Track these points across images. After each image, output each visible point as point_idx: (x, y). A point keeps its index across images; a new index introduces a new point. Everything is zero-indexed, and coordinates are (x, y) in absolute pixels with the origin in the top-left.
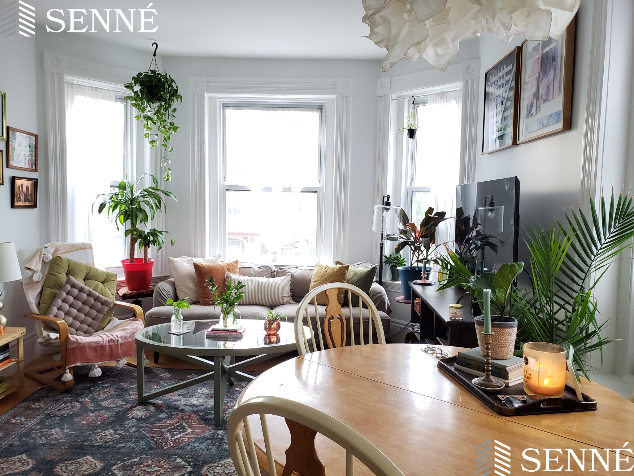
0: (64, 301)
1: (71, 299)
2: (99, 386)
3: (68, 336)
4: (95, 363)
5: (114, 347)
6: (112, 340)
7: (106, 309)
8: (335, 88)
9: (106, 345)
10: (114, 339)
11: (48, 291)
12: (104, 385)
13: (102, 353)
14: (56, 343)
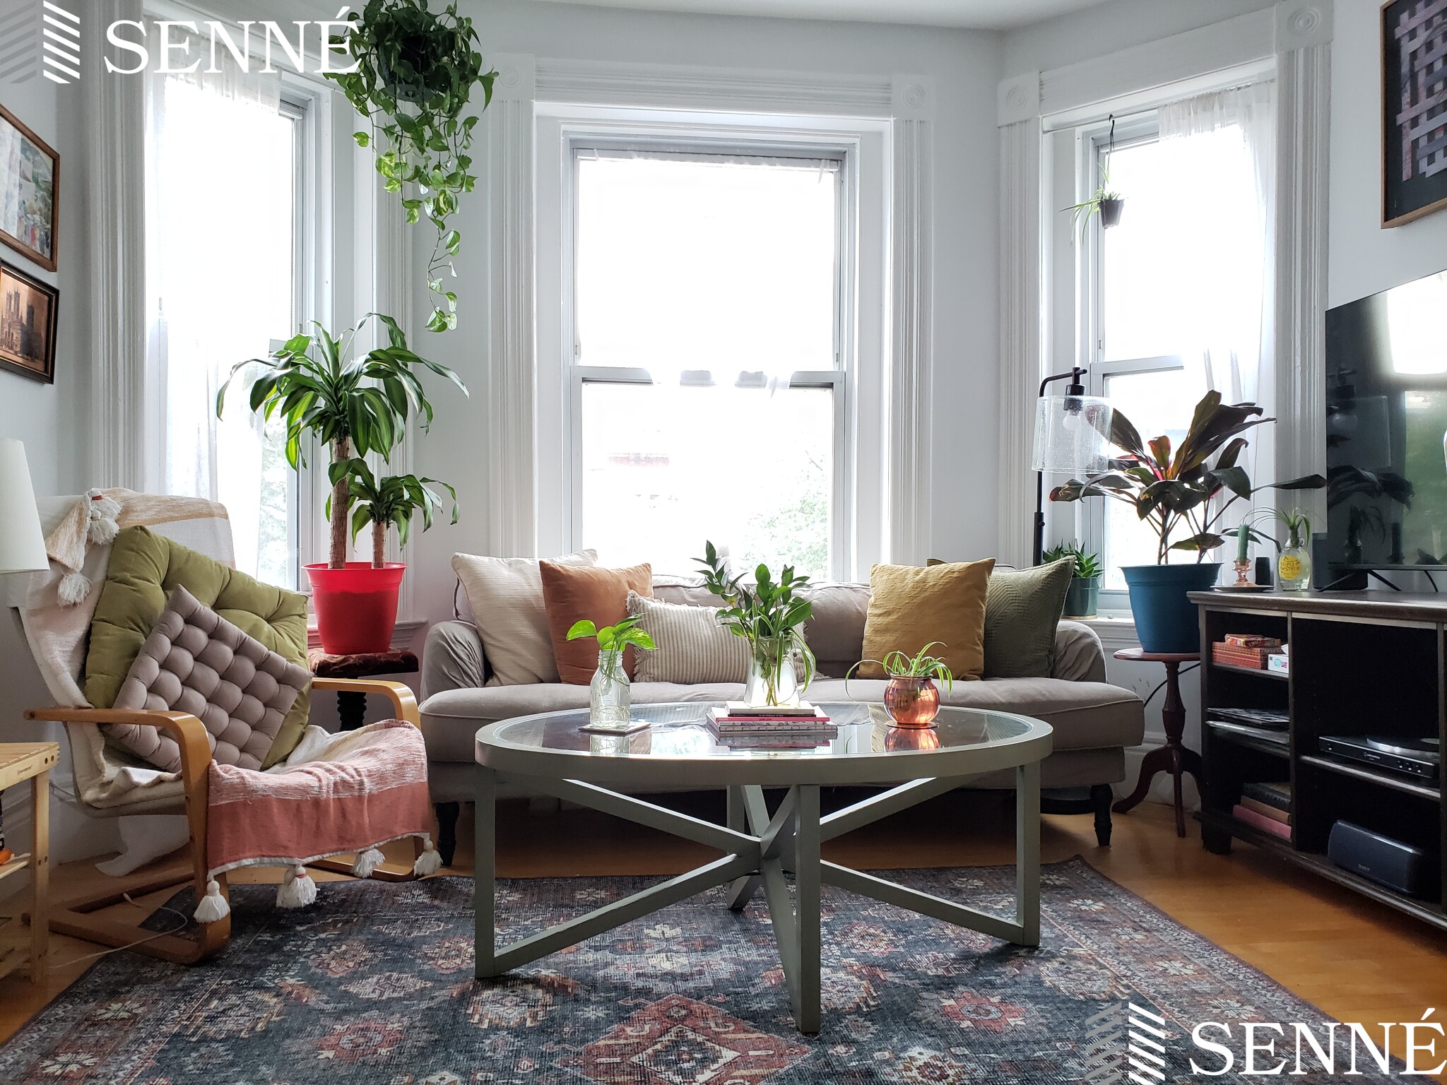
0: (166, 665)
1: (187, 659)
2: (306, 942)
3: (210, 765)
4: (296, 861)
5: (350, 806)
6: (344, 781)
7: (292, 696)
8: (889, 99)
9: (328, 799)
10: (351, 780)
11: (111, 635)
12: (323, 936)
13: (318, 827)
14: (155, 798)
